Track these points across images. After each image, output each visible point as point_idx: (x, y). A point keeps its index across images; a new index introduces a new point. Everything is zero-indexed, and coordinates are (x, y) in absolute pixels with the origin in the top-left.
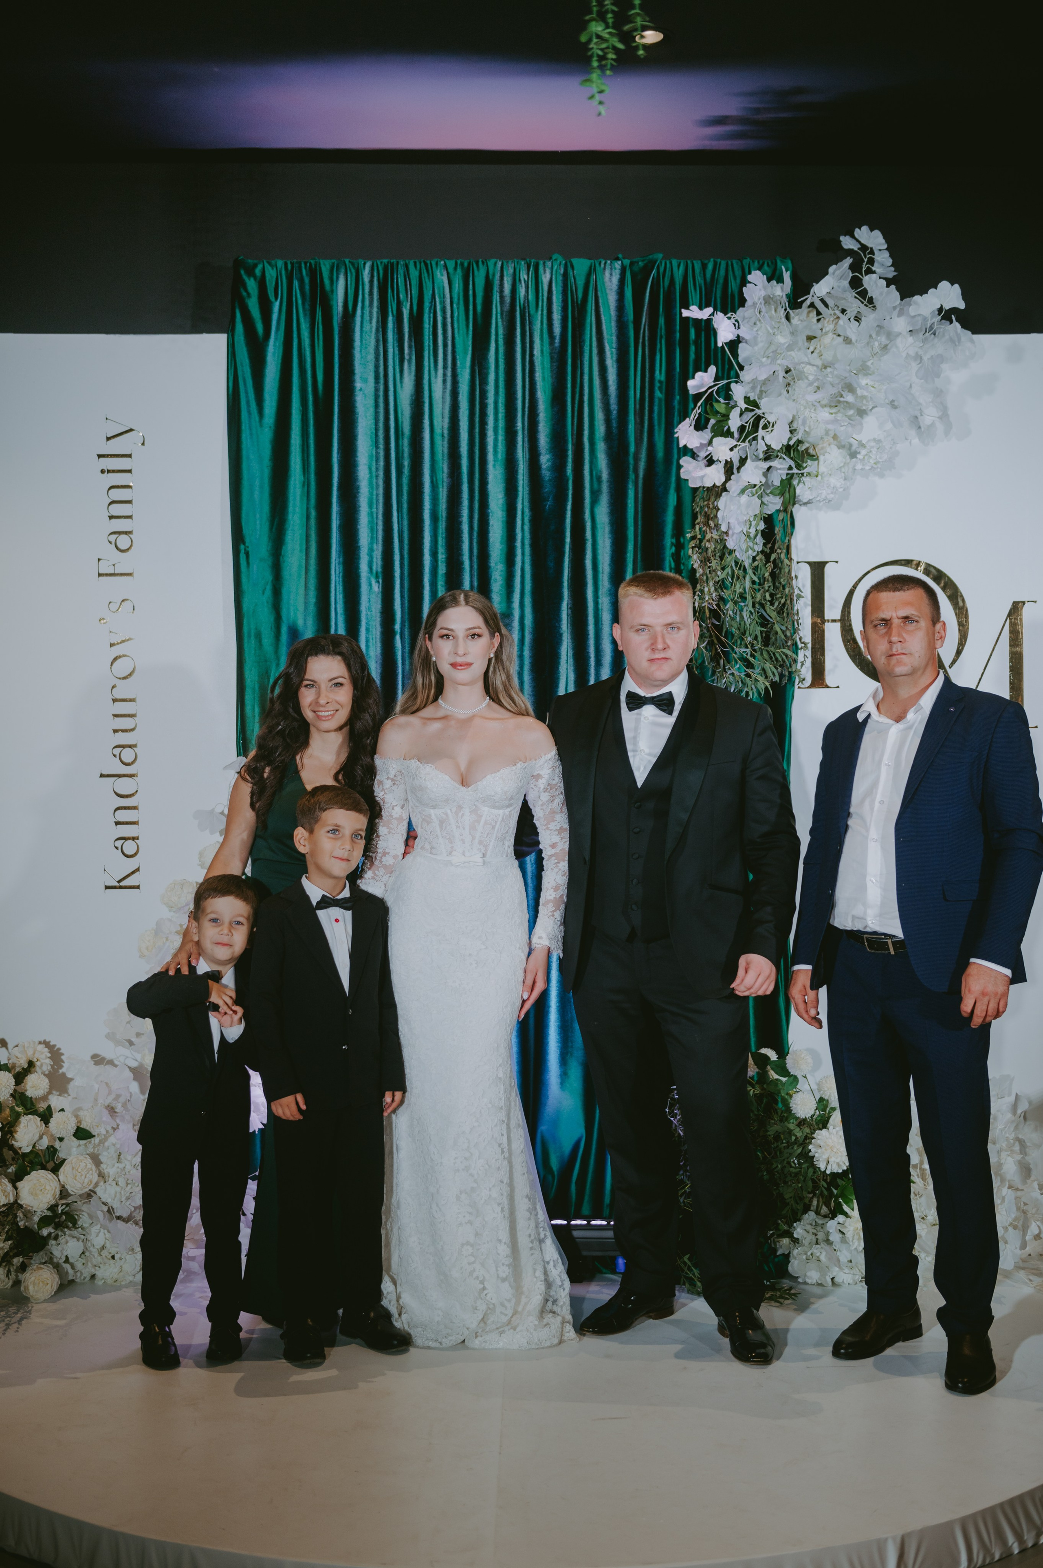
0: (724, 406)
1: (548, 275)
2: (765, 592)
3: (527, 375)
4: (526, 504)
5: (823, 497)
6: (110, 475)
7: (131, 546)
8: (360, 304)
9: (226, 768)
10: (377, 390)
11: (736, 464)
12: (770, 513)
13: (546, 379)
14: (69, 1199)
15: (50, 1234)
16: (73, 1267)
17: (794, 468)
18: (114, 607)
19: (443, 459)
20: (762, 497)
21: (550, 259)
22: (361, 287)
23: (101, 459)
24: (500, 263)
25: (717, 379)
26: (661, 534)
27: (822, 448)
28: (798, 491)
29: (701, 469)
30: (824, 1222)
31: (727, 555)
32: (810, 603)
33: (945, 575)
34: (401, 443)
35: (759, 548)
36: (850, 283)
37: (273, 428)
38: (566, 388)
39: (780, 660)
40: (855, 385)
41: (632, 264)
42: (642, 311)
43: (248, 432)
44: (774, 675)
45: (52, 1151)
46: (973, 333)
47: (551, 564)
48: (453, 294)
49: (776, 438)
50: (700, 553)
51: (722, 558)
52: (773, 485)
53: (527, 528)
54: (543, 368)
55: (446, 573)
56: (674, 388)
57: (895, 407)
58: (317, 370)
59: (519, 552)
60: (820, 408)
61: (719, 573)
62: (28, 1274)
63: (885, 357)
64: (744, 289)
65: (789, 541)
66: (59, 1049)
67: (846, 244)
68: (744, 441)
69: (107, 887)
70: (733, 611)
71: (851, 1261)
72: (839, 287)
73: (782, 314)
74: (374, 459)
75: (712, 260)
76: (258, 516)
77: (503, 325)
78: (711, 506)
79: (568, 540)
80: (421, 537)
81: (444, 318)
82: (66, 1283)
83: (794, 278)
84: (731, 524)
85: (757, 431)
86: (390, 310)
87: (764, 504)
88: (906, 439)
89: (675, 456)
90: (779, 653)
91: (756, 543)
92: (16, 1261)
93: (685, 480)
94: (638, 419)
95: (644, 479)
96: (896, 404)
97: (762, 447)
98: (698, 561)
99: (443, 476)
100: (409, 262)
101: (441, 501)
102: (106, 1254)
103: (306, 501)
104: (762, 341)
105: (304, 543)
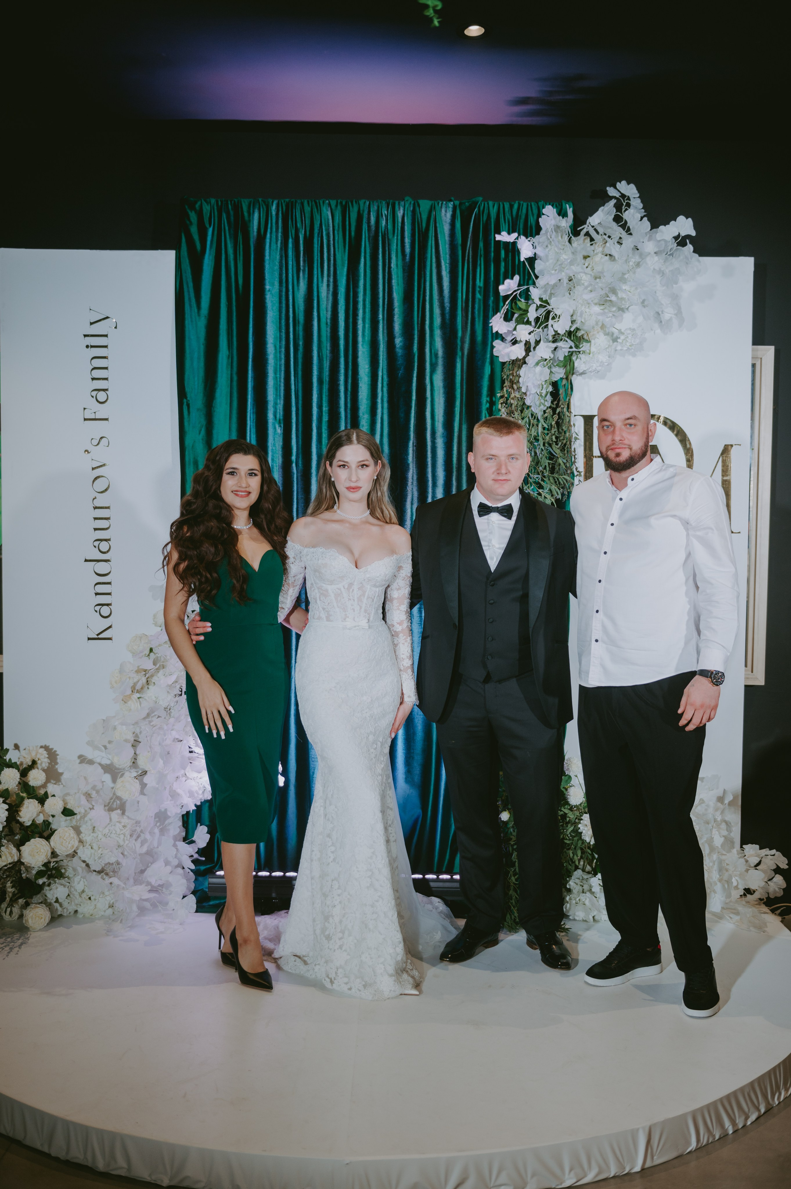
0: (525, 303)
1: (402, 211)
2: (552, 436)
3: (387, 281)
4: (385, 372)
5: (594, 368)
6: (92, 349)
7: (107, 399)
8: (269, 230)
10: (280, 291)
11: (533, 344)
12: (556, 380)
13: (400, 284)
14: (59, 857)
15: (44, 883)
16: (61, 905)
17: (574, 348)
18: (95, 442)
19: (327, 341)
20: (551, 368)
21: (403, 200)
22: (270, 219)
23: (86, 338)
24: (368, 202)
25: (520, 285)
26: (479, 394)
27: (593, 335)
28: (576, 365)
29: (508, 348)
30: (588, 877)
31: (525, 409)
32: (583, 444)
34: (297, 329)
35: (548, 404)
36: (615, 217)
37: (207, 317)
38: (414, 291)
39: (562, 483)
40: (616, 288)
41: (460, 204)
42: (467, 237)
43: (189, 320)
44: (558, 494)
45: (47, 824)
46: (700, 255)
47: (402, 415)
48: (335, 224)
49: (561, 326)
50: (506, 408)
51: (522, 411)
52: (559, 360)
53: (385, 389)
54: (398, 277)
55: (328, 421)
56: (489, 292)
57: (644, 306)
58: (239, 276)
59: (379, 406)
60: (593, 305)
62: (28, 912)
63: (638, 270)
64: (540, 219)
65: (569, 399)
66: (55, 751)
67: (611, 193)
68: (538, 328)
69: (89, 639)
72: (606, 220)
73: (566, 239)
74: (278, 339)
75: (517, 202)
76: (196, 379)
77: (370, 246)
78: (515, 374)
79: (414, 397)
80: (311, 395)
81: (329, 241)
82: (56, 916)
84: (529, 388)
85: (548, 321)
86: (290, 234)
87: (552, 373)
88: (652, 330)
89: (490, 340)
90: (561, 478)
91: (546, 401)
92: (21, 901)
93: (496, 356)
94: (464, 313)
95: (468, 355)
96: (646, 303)
97: (551, 332)
98: (505, 413)
99: (327, 352)
100: (304, 201)
101: (325, 370)
102: (84, 896)
103: (230, 369)
104: (552, 259)
105: (229, 398)
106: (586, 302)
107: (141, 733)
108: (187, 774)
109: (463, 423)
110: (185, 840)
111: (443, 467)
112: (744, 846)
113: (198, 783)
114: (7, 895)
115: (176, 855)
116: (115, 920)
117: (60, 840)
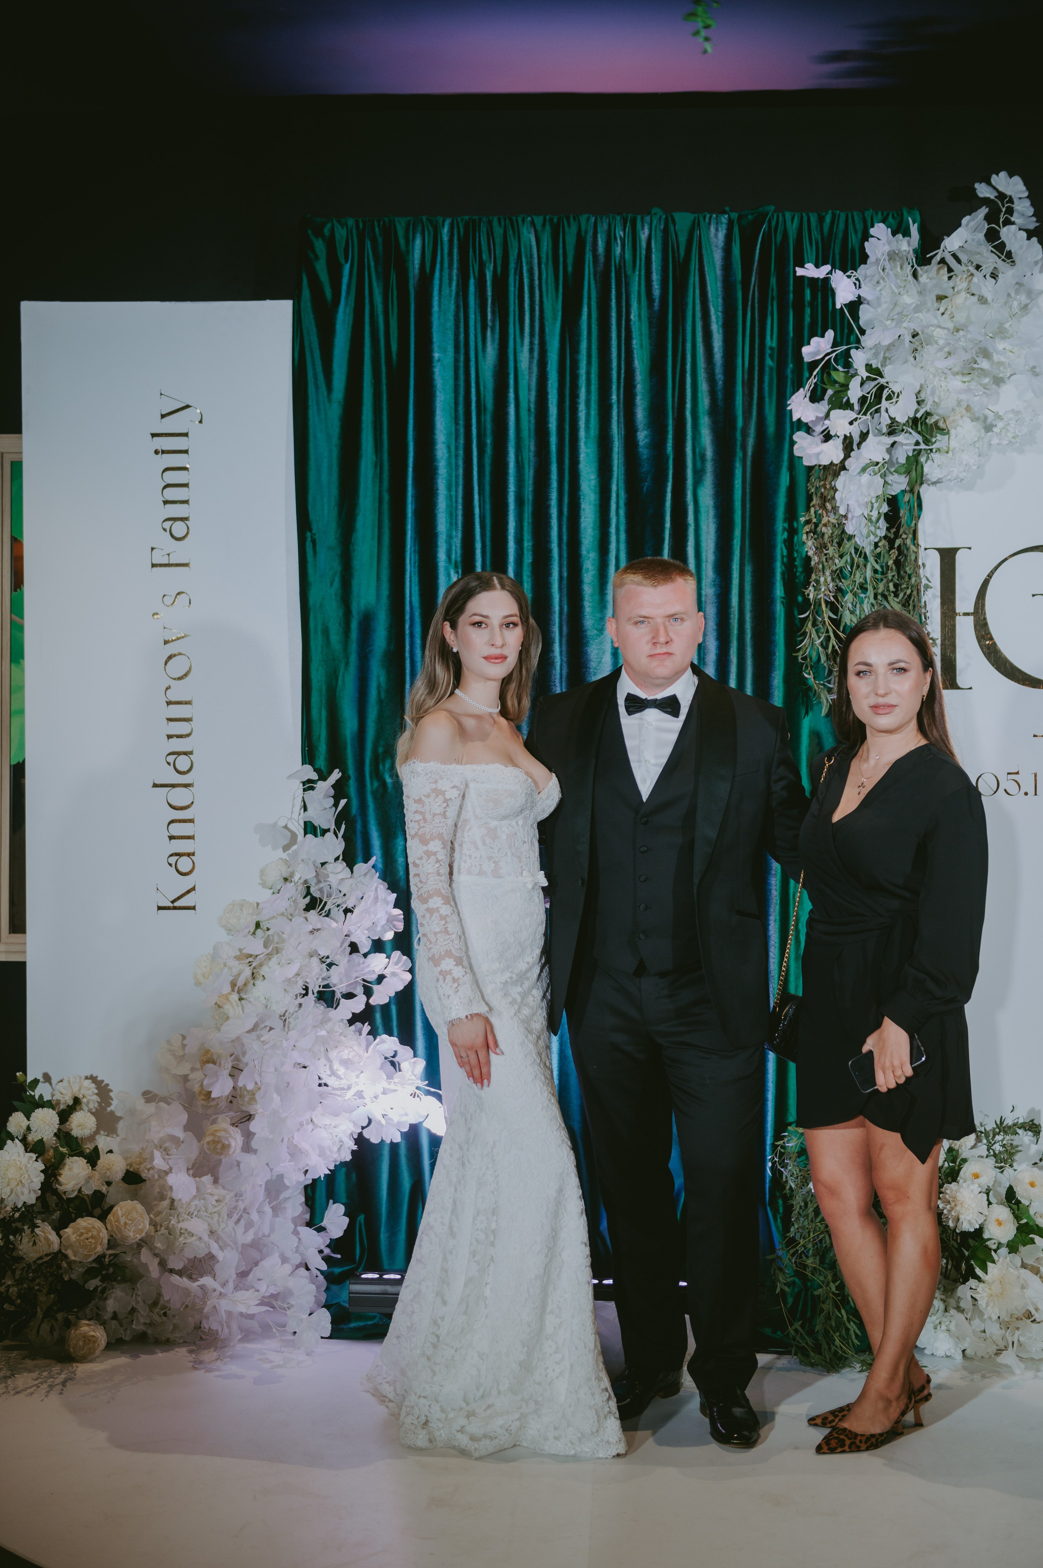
0: (843, 374)
1: (647, 231)
2: (888, 582)
3: (623, 342)
4: (622, 485)
5: (954, 475)
6: (163, 455)
7: (187, 533)
8: (438, 266)
9: (290, 777)
10: (456, 361)
11: (856, 439)
12: (894, 494)
13: (644, 347)
14: (118, 1249)
15: (96, 1288)
16: (121, 1325)
17: (922, 444)
18: (168, 600)
19: (529, 436)
20: (885, 476)
21: (649, 213)
22: (439, 247)
23: (155, 438)
24: (594, 218)
25: (835, 344)
26: (772, 518)
27: (954, 421)
28: (926, 470)
29: (817, 445)
31: (845, 541)
32: (939, 594)
34: (483, 419)
35: (882, 532)
36: (986, 235)
37: (342, 403)
38: (666, 356)
40: (991, 350)
41: (740, 218)
42: (752, 270)
43: (315, 408)
48: (541, 254)
49: (901, 410)
50: (815, 539)
51: (840, 544)
52: (898, 463)
53: (622, 512)
54: (641, 335)
55: (532, 563)
56: (787, 356)
57: (1036, 374)
58: (391, 338)
59: (613, 538)
60: (952, 376)
61: (837, 561)
62: (73, 1331)
63: (1025, 319)
64: (866, 244)
65: (916, 525)
66: (107, 1085)
67: (982, 192)
68: (865, 414)
69: (160, 908)
70: (852, 604)
71: (984, 1332)
72: (973, 240)
73: (908, 271)
74: (454, 436)
75: (830, 212)
76: (326, 500)
77: (596, 287)
78: (828, 486)
79: (668, 525)
80: (506, 523)
81: (532, 282)
82: (114, 1341)
83: (922, 231)
84: (851, 507)
85: (879, 402)
86: (471, 271)
89: (788, 431)
91: (879, 528)
92: (60, 1316)
93: (799, 457)
94: (746, 390)
95: (753, 456)
96: (1037, 370)
97: (885, 420)
98: (813, 547)
99: (529, 455)
100: (493, 219)
101: (527, 483)
102: (157, 1310)
103: (377, 484)
104: (886, 302)
105: (376, 530)
106: (941, 371)
107: (244, 1053)
108: (314, 1120)
109: (746, 563)
110: (309, 1224)
111: (715, 634)
113: (331, 1134)
114: (38, 1308)
115: (297, 1247)
116: (208, 1347)
117: (123, 1220)
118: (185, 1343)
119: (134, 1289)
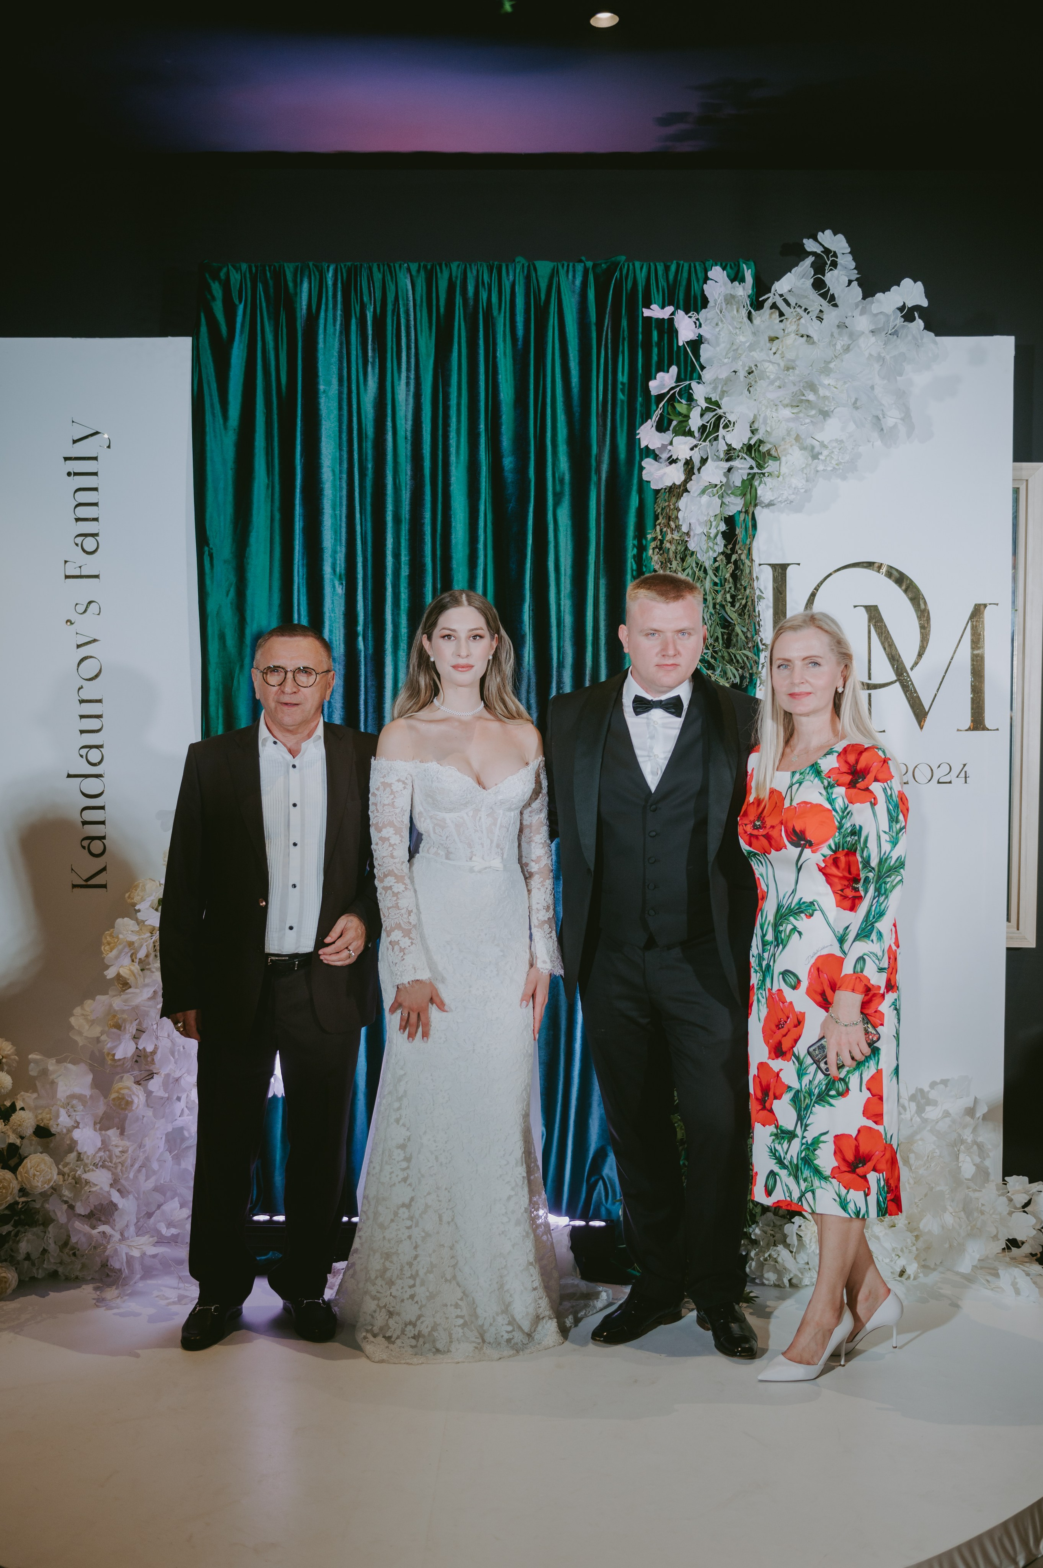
0: (685, 406)
1: (511, 277)
2: (725, 593)
3: (490, 377)
4: (489, 505)
5: (784, 497)
6: (76, 477)
7: (97, 548)
8: (323, 307)
10: (340, 393)
11: (697, 462)
12: (731, 514)
13: (509, 381)
14: (30, 1196)
15: (9, 1233)
16: (34, 1264)
17: (756, 468)
18: (81, 609)
19: (406, 462)
20: (723, 497)
21: (514, 261)
22: (324, 290)
23: (68, 462)
24: (463, 266)
25: (679, 379)
26: (623, 535)
27: (785, 449)
28: (759, 492)
29: (662, 469)
31: (688, 557)
32: (771, 605)
33: (908, 578)
34: (364, 445)
35: (720, 548)
36: (813, 283)
37: (237, 431)
38: (529, 390)
40: (816, 382)
41: (594, 266)
42: (605, 313)
43: (212, 435)
44: (735, 677)
45: (13, 1148)
46: (936, 335)
47: (513, 566)
48: (416, 297)
49: (736, 437)
50: (661, 555)
51: (683, 560)
52: (734, 486)
53: (489, 530)
54: (506, 371)
55: (409, 576)
56: (636, 390)
57: (857, 408)
58: (281, 371)
59: (481, 554)
60: (782, 408)
63: (848, 357)
64: (706, 288)
65: (751, 542)
67: (809, 247)
68: (705, 441)
71: (808, 1265)
72: (801, 286)
73: (743, 313)
74: (338, 460)
75: (675, 262)
76: (222, 518)
77: (466, 327)
78: (672, 507)
79: (530, 541)
80: (384, 539)
81: (408, 321)
82: (25, 1281)
83: (756, 280)
84: (692, 525)
85: (718, 431)
86: (353, 312)
87: (725, 504)
88: (869, 441)
89: (638, 458)
90: (740, 654)
91: (717, 544)
93: (647, 481)
94: (600, 422)
95: (607, 481)
96: (858, 404)
97: (723, 447)
98: (659, 563)
99: (406, 479)
100: (373, 264)
101: (404, 504)
102: (67, 1250)
103: (270, 503)
104: (724, 342)
105: (269, 545)
106: (772, 403)
107: (144, 1020)
109: (601, 576)
111: (572, 640)
112: (1006, 1178)
116: (110, 1285)
117: (32, 1172)
118: (93, 1280)
119: (45, 1233)
